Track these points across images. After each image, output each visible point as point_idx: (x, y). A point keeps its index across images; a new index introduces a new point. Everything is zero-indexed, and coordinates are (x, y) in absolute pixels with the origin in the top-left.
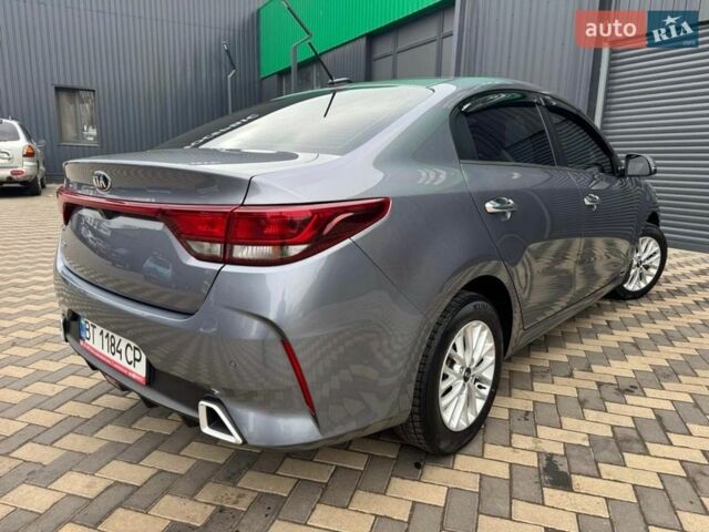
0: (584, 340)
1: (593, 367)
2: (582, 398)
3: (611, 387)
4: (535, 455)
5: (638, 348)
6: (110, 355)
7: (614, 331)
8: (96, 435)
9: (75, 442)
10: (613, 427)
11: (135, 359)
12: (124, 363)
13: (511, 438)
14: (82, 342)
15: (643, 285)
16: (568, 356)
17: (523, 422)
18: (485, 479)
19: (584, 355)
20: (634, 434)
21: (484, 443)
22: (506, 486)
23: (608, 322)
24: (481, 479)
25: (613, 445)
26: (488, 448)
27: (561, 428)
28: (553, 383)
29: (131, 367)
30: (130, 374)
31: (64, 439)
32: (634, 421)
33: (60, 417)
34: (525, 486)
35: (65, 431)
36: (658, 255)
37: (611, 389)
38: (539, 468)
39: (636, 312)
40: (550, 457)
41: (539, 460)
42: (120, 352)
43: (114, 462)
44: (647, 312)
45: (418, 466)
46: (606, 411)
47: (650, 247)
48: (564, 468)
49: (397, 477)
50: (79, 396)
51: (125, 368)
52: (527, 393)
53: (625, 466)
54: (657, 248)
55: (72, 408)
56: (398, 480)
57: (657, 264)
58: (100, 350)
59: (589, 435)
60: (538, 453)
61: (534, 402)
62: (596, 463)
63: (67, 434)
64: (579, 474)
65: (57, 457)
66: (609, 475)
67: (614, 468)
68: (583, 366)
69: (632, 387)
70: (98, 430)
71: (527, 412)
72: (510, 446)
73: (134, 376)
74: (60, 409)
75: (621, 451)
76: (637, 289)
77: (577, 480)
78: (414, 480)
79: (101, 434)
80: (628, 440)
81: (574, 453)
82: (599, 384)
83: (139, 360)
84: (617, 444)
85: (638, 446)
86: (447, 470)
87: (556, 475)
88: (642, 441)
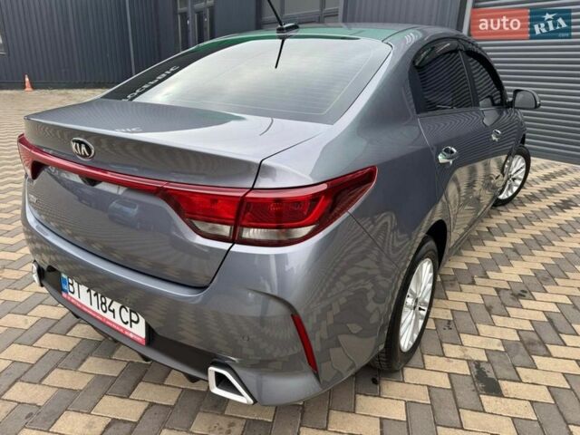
0: (475, 247)
1: (489, 273)
2: (487, 305)
3: (507, 292)
4: (465, 363)
5: (518, 253)
6: (100, 312)
7: (496, 238)
8: (80, 369)
9: (61, 378)
10: (518, 331)
11: (132, 321)
12: (118, 321)
13: (442, 348)
14: (64, 294)
15: (510, 194)
16: (466, 263)
17: (448, 331)
18: (432, 390)
19: (478, 262)
20: (535, 337)
21: (423, 354)
22: (450, 394)
23: (488, 228)
24: (429, 391)
25: (522, 348)
26: (428, 359)
27: (479, 335)
28: (461, 291)
29: (128, 327)
30: (126, 333)
31: (50, 376)
32: (532, 324)
33: (41, 352)
34: (466, 394)
35: (49, 367)
36: (524, 170)
37: (508, 293)
38: (471, 375)
39: (507, 218)
40: (478, 363)
41: (470, 368)
42: (113, 311)
43: (106, 398)
44: (516, 217)
45: (375, 382)
46: (509, 316)
47: (519, 163)
48: (491, 375)
49: (361, 394)
50: (52, 327)
51: (120, 326)
52: (444, 301)
53: (536, 368)
54: (524, 164)
55: (50, 341)
56: (362, 397)
57: (522, 177)
58: (89, 305)
59: (501, 340)
60: (468, 361)
61: (452, 310)
62: (515, 367)
63: (52, 370)
64: (504, 380)
65: (49, 396)
66: (527, 378)
67: (529, 371)
68: (481, 274)
69: (523, 291)
70: (81, 364)
71: (449, 321)
72: (444, 356)
73: (131, 336)
74: (39, 343)
75: (530, 354)
76: (506, 197)
77: (504, 385)
78: (375, 396)
79: (84, 367)
80: (532, 343)
81: (495, 358)
82: (498, 290)
83: (137, 322)
84: (526, 348)
85: (541, 349)
86: (400, 384)
87: (486, 382)
88: (543, 343)
